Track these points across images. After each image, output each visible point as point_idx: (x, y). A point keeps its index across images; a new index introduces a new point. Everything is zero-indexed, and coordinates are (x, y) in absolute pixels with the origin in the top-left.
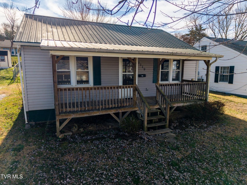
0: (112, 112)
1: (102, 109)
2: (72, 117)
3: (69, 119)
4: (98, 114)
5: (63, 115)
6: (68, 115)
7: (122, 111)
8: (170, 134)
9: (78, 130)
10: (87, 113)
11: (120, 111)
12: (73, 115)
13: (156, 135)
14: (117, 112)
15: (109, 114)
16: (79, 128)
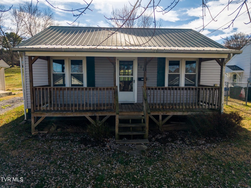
0: (87, 115)
1: (76, 111)
2: (46, 116)
3: (43, 117)
4: (72, 115)
5: (38, 113)
6: (42, 114)
7: (99, 115)
8: (142, 146)
9: (56, 129)
10: (60, 113)
11: (98, 114)
12: (47, 114)
13: (124, 144)
14: (93, 115)
15: (85, 116)
16: (58, 128)
